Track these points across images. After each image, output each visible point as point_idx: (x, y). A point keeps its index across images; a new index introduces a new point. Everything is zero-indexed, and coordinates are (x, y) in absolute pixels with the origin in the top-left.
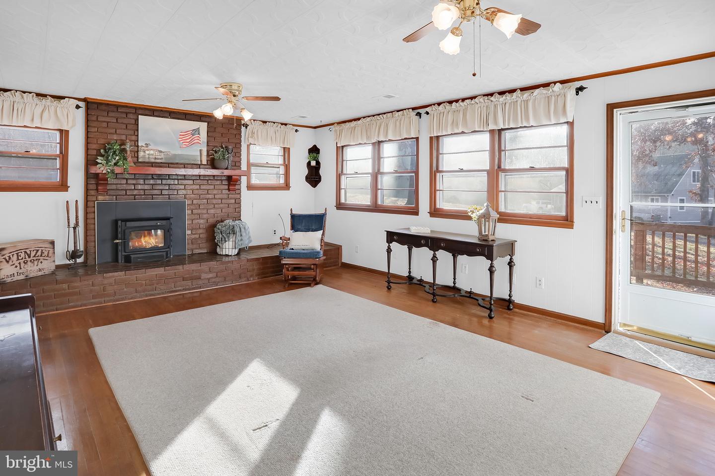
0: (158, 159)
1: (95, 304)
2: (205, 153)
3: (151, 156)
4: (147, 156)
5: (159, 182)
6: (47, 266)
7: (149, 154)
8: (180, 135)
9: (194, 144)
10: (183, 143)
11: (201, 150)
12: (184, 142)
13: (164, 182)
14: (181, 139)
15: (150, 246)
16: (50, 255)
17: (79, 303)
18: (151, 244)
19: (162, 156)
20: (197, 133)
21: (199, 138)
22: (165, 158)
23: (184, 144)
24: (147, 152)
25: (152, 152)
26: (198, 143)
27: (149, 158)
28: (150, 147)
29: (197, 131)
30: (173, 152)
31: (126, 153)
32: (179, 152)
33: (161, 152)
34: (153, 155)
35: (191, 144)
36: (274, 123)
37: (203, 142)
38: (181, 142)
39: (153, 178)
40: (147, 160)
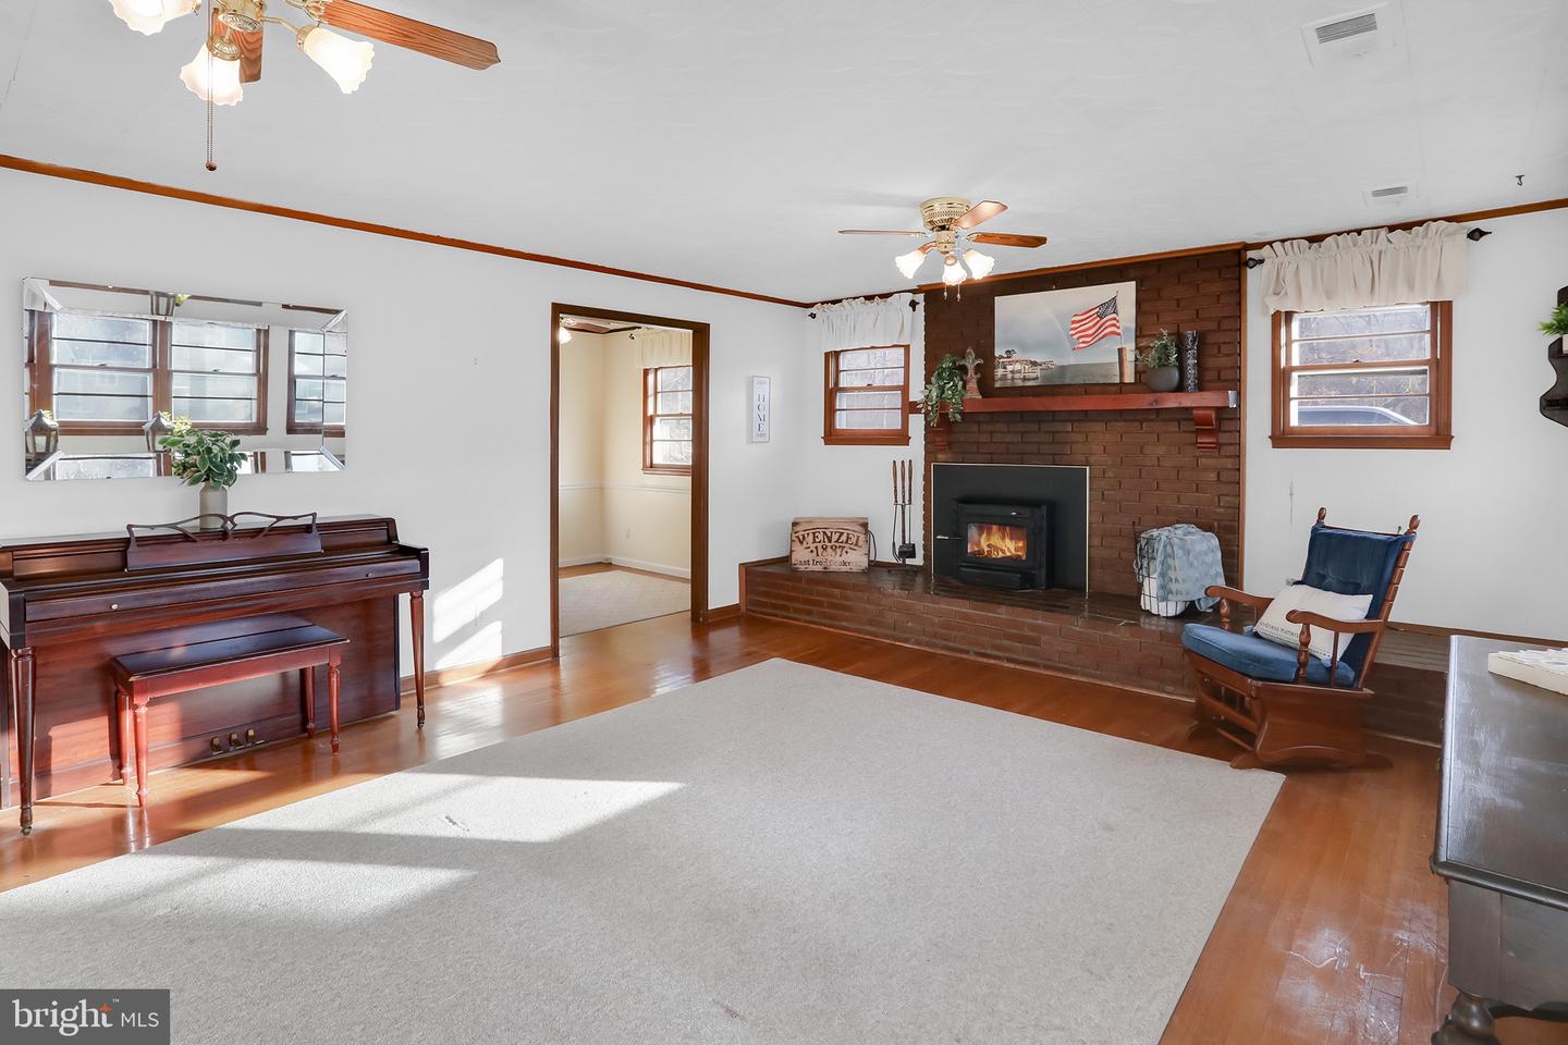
0: (1029, 380)
1: (868, 633)
2: (1130, 357)
3: (1017, 376)
4: (1010, 376)
5: (1034, 427)
6: (856, 560)
7: (1012, 372)
8: (1073, 322)
9: (1102, 337)
10: (1078, 339)
11: (1120, 351)
12: (1083, 336)
13: (1045, 427)
14: (1073, 332)
15: (1001, 555)
16: (860, 543)
17: (852, 626)
18: (1003, 552)
19: (1038, 372)
20: (1110, 310)
21: (1114, 322)
22: (1044, 377)
23: (1081, 340)
24: (1010, 368)
25: (1018, 367)
26: (1114, 333)
27: (1013, 379)
28: (1015, 357)
29: (1111, 305)
30: (1059, 362)
31: (966, 373)
32: (1071, 360)
33: (1034, 364)
34: (1019, 371)
35: (1098, 337)
36: (1359, 232)
37: (1126, 329)
38: (1075, 337)
39: (1022, 420)
40: (1009, 383)
